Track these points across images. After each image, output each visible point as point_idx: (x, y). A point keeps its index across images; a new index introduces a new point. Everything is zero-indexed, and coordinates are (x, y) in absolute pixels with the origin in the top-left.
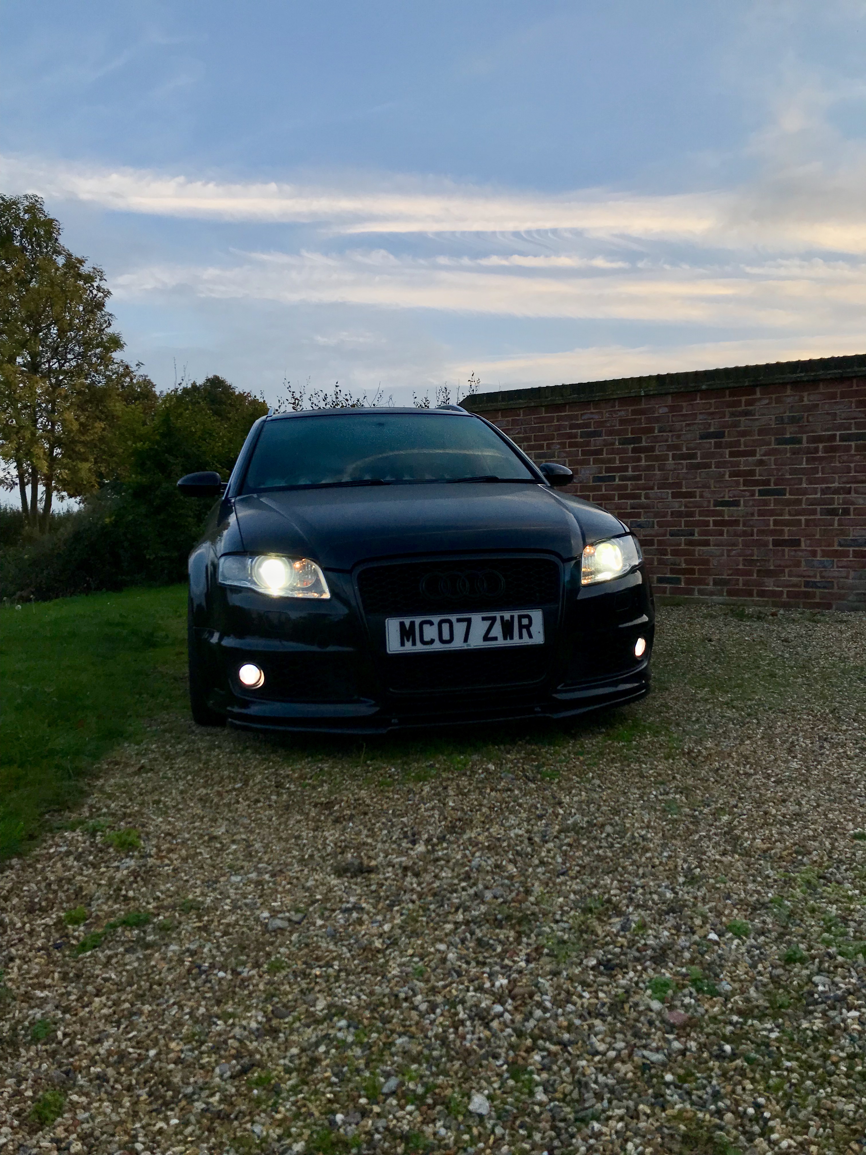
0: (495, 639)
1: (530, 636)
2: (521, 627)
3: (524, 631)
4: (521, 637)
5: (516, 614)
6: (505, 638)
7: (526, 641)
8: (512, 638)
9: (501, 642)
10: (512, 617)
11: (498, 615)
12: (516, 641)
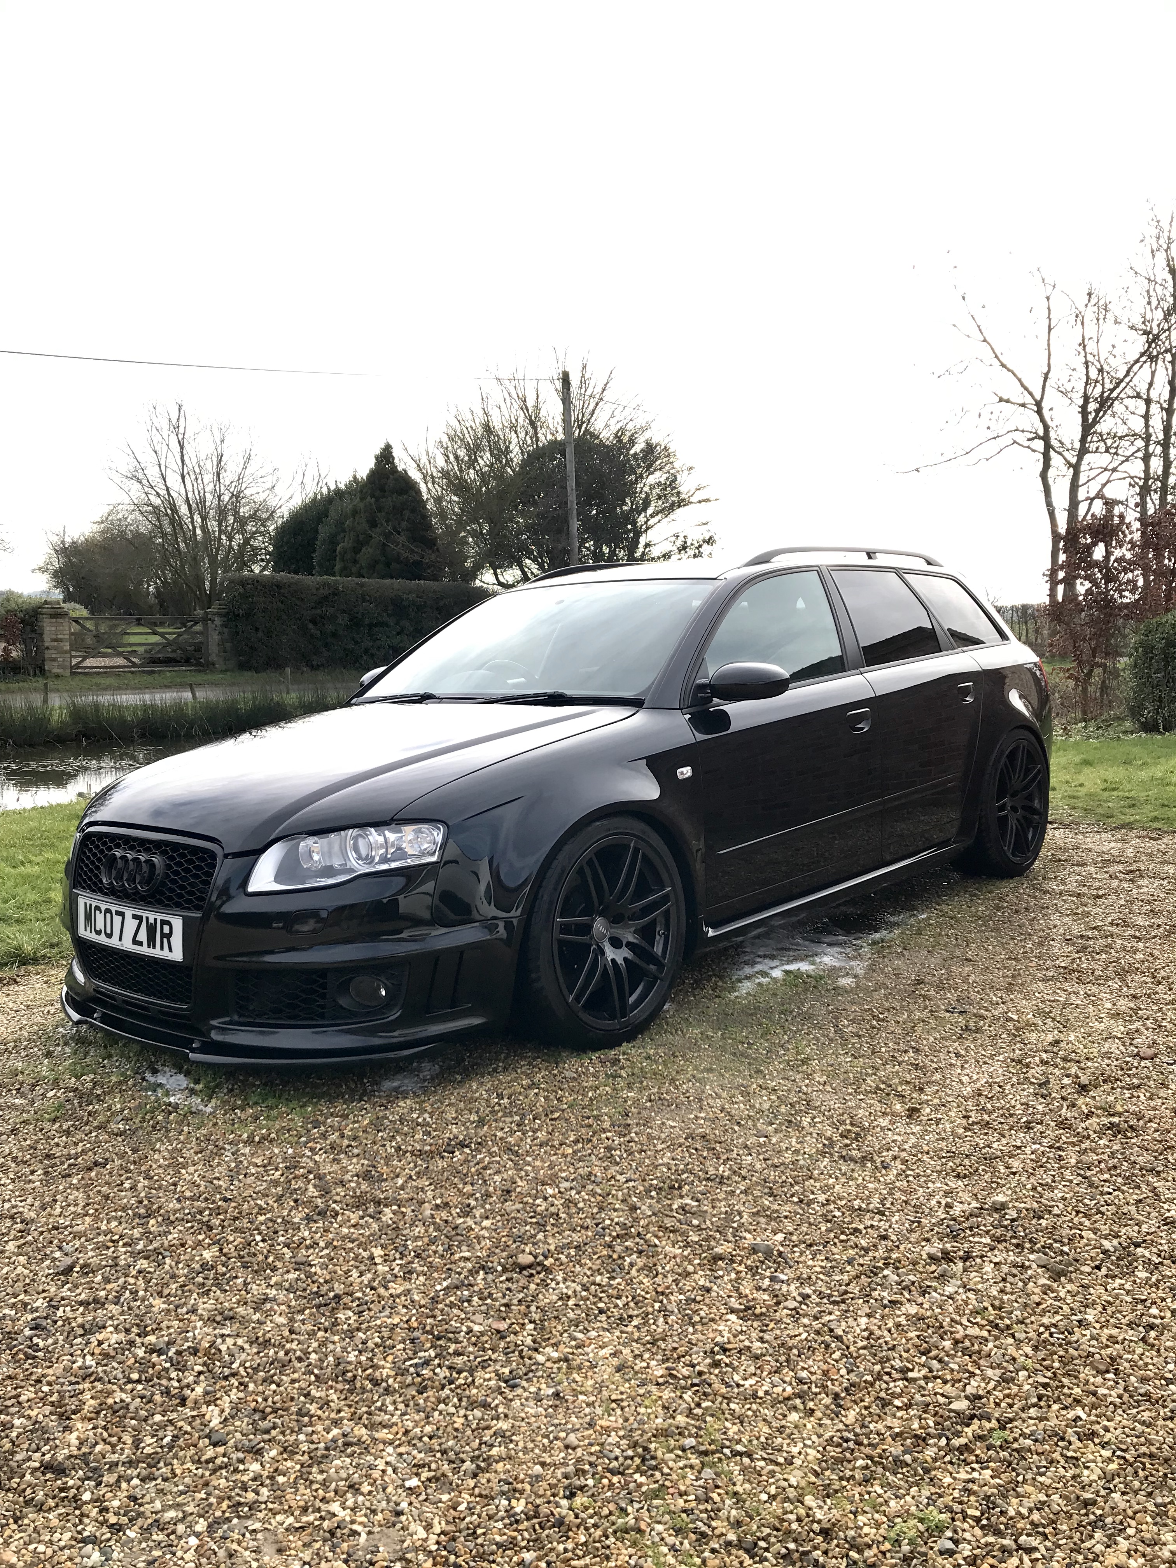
0: (140, 944)
1: (170, 950)
2: (163, 935)
3: (165, 940)
4: (162, 948)
5: (160, 917)
6: (149, 946)
7: (165, 954)
8: (154, 947)
9: (145, 950)
10: (155, 920)
11: (144, 914)
12: (156, 952)
